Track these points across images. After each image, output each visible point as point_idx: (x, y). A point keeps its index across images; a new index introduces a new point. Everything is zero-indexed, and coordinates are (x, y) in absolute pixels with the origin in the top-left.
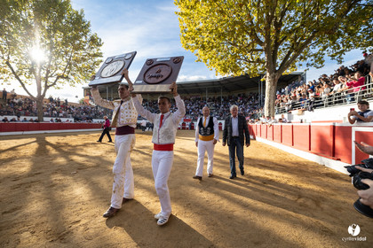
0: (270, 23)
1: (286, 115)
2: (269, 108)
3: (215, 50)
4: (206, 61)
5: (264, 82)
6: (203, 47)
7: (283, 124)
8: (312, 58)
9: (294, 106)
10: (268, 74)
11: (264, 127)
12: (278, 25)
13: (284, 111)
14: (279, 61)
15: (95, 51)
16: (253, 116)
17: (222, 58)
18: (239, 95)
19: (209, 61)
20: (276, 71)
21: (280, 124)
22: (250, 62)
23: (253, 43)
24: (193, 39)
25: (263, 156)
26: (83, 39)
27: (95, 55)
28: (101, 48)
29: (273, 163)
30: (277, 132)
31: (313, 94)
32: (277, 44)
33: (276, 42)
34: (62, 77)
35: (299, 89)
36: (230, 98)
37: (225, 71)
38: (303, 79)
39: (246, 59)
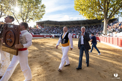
0: (105, 3)
1: (111, 34)
2: (105, 31)
3: (86, 11)
4: (82, 14)
5: (103, 22)
6: (82, 10)
7: (110, 37)
8: (120, 14)
9: (114, 31)
10: (105, 20)
11: (103, 38)
12: (108, 3)
13: (110, 32)
14: (109, 15)
15: (43, 10)
16: (99, 34)
17: (88, 14)
18: (94, 26)
19: (84, 14)
20: (107, 19)
21: (109, 37)
22: (98, 15)
23: (99, 9)
24: (79, 7)
25: (103, 47)
26: (39, 5)
27: (43, 11)
28: (45, 9)
29: (106, 49)
30: (108, 40)
31: (120, 27)
32: (108, 10)
33: (107, 9)
34: (31, 19)
35: (116, 24)
36: (90, 26)
37: (89, 18)
38: (117, 20)
39: (97, 14)
